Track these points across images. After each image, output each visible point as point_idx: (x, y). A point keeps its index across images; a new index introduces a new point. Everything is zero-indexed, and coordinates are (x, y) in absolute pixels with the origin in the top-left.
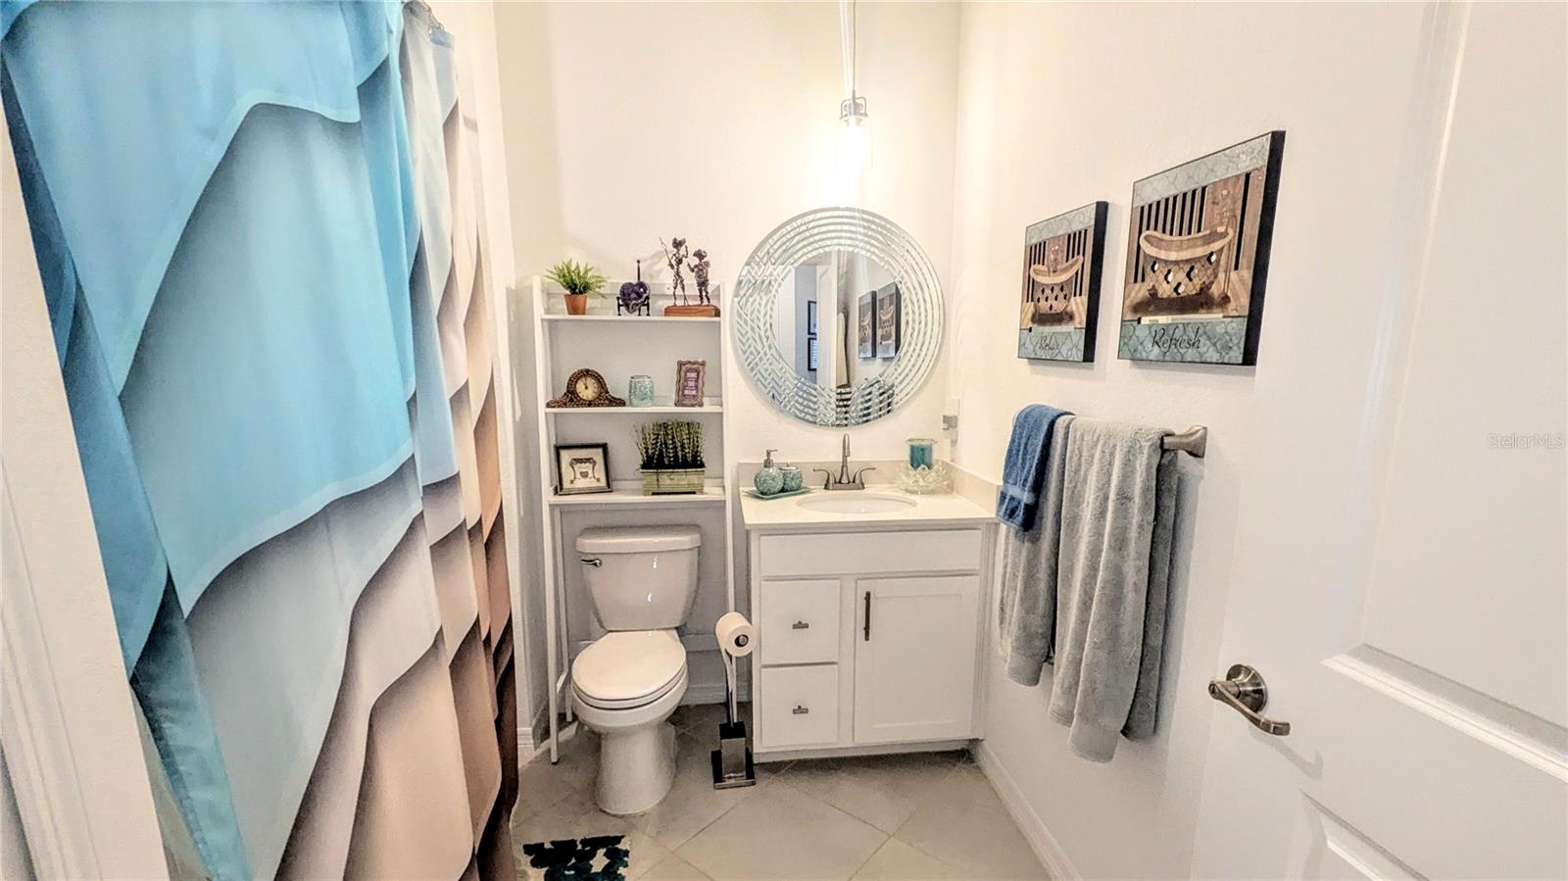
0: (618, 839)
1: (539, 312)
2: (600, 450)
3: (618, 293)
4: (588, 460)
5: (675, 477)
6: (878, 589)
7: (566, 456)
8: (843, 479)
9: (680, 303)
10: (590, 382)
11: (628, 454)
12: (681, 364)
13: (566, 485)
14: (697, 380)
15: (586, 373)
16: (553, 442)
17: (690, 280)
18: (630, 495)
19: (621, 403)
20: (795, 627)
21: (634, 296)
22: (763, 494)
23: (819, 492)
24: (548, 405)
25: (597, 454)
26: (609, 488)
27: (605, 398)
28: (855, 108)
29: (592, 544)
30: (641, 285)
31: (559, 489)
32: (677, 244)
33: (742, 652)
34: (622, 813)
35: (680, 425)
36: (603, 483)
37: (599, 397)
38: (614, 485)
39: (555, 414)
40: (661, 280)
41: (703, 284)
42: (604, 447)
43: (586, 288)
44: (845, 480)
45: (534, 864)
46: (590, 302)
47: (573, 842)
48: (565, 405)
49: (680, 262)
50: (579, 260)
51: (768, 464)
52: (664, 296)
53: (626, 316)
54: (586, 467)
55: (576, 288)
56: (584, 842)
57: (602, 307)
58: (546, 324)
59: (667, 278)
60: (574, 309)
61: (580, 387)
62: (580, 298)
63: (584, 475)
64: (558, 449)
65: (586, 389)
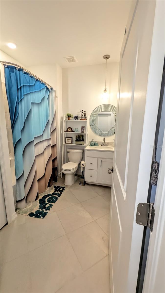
0: (64, 188)
1: (64, 119)
2: (71, 138)
3: (74, 117)
4: (70, 139)
5: (80, 142)
6: (103, 160)
7: (67, 139)
8: (104, 144)
9: (82, 118)
10: (70, 129)
11: (74, 139)
12: (82, 127)
13: (66, 142)
14: (84, 129)
15: (69, 128)
16: (65, 137)
17: (83, 115)
18: (74, 144)
19: (74, 132)
20: (90, 164)
21: (76, 118)
22: (91, 145)
23: (100, 146)
25: (71, 139)
26: (72, 143)
27: (72, 131)
28: (105, 90)
29: (68, 150)
30: (77, 116)
31: (65, 143)
32: (82, 110)
33: (83, 166)
34: (66, 185)
35: (80, 135)
36: (71, 142)
37: (71, 131)
40: (80, 115)
41: (85, 116)
42: (72, 138)
43: (70, 117)
44: (104, 145)
45: (54, 188)
46: (71, 118)
47: (59, 187)
48: (66, 132)
49: (82, 113)
50: (70, 113)
51: (92, 141)
52: (80, 117)
53: (75, 120)
54: (69, 140)
55: (69, 117)
56: (61, 187)
57: (72, 119)
58: (65, 121)
59: (81, 115)
60: (68, 119)
61: (69, 129)
62: (69, 118)
63: (69, 141)
64: (66, 137)
65: (69, 130)
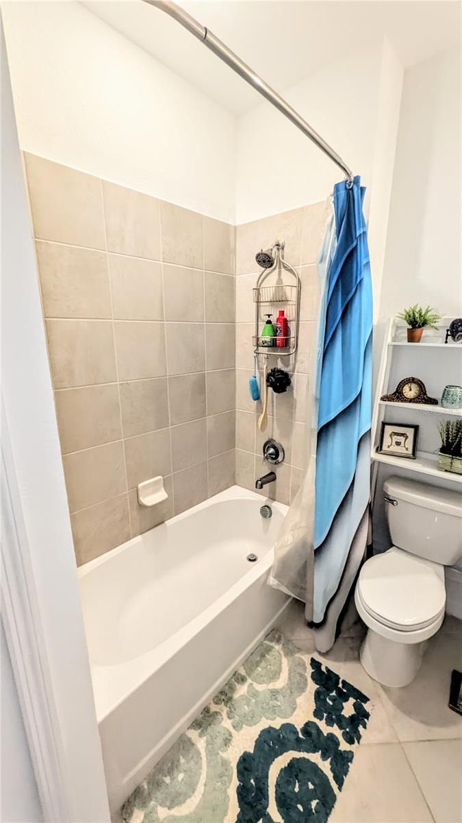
0: (365, 700)
1: (388, 340)
2: (412, 430)
3: (448, 326)
4: (403, 435)
7: (389, 430)
10: (414, 387)
11: (432, 439)
13: (385, 448)
15: (412, 380)
16: (382, 420)
18: (427, 466)
19: (434, 402)
24: (382, 399)
25: (410, 432)
26: (413, 456)
27: (423, 397)
31: (379, 450)
36: (410, 451)
37: (418, 397)
38: (419, 454)
39: (386, 406)
42: (416, 428)
43: (424, 323)
46: (426, 332)
48: (393, 400)
50: (421, 304)
53: (451, 344)
54: (402, 439)
55: (417, 324)
56: (344, 684)
57: (434, 336)
58: (391, 348)
60: (411, 338)
61: (406, 389)
62: (418, 330)
63: (398, 444)
64: (384, 424)
65: (410, 391)
